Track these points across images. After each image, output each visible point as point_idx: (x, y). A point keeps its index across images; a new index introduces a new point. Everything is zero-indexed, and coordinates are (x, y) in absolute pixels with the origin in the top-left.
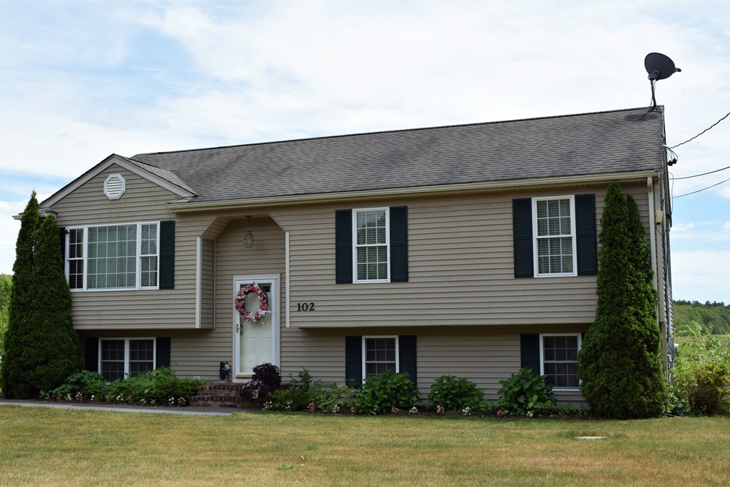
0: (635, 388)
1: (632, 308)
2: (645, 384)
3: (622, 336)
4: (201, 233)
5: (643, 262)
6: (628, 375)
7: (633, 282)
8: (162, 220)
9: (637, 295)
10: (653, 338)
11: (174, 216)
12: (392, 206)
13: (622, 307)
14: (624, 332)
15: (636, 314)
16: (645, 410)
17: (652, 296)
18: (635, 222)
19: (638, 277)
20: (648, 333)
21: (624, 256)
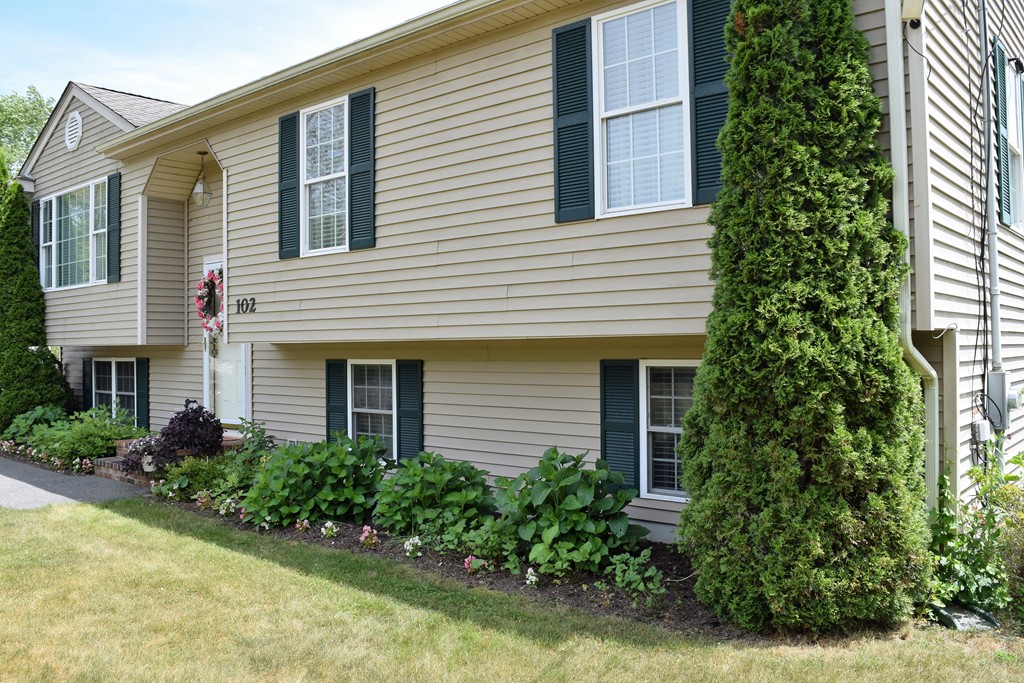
0: (795, 542)
1: (799, 288)
2: (832, 529)
3: (758, 376)
4: (141, 189)
5: (850, 143)
6: (777, 500)
7: (809, 206)
8: (111, 174)
9: (820, 245)
10: (869, 383)
11: (120, 164)
12: (352, 92)
13: (767, 283)
14: (764, 364)
15: (813, 305)
16: (826, 615)
17: (883, 249)
18: (830, 23)
19: (830, 190)
20: (852, 367)
21: (780, 122)
